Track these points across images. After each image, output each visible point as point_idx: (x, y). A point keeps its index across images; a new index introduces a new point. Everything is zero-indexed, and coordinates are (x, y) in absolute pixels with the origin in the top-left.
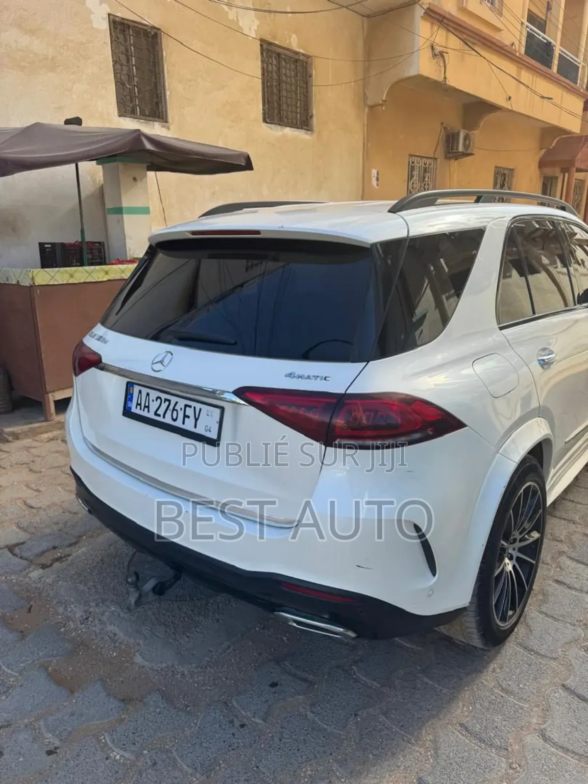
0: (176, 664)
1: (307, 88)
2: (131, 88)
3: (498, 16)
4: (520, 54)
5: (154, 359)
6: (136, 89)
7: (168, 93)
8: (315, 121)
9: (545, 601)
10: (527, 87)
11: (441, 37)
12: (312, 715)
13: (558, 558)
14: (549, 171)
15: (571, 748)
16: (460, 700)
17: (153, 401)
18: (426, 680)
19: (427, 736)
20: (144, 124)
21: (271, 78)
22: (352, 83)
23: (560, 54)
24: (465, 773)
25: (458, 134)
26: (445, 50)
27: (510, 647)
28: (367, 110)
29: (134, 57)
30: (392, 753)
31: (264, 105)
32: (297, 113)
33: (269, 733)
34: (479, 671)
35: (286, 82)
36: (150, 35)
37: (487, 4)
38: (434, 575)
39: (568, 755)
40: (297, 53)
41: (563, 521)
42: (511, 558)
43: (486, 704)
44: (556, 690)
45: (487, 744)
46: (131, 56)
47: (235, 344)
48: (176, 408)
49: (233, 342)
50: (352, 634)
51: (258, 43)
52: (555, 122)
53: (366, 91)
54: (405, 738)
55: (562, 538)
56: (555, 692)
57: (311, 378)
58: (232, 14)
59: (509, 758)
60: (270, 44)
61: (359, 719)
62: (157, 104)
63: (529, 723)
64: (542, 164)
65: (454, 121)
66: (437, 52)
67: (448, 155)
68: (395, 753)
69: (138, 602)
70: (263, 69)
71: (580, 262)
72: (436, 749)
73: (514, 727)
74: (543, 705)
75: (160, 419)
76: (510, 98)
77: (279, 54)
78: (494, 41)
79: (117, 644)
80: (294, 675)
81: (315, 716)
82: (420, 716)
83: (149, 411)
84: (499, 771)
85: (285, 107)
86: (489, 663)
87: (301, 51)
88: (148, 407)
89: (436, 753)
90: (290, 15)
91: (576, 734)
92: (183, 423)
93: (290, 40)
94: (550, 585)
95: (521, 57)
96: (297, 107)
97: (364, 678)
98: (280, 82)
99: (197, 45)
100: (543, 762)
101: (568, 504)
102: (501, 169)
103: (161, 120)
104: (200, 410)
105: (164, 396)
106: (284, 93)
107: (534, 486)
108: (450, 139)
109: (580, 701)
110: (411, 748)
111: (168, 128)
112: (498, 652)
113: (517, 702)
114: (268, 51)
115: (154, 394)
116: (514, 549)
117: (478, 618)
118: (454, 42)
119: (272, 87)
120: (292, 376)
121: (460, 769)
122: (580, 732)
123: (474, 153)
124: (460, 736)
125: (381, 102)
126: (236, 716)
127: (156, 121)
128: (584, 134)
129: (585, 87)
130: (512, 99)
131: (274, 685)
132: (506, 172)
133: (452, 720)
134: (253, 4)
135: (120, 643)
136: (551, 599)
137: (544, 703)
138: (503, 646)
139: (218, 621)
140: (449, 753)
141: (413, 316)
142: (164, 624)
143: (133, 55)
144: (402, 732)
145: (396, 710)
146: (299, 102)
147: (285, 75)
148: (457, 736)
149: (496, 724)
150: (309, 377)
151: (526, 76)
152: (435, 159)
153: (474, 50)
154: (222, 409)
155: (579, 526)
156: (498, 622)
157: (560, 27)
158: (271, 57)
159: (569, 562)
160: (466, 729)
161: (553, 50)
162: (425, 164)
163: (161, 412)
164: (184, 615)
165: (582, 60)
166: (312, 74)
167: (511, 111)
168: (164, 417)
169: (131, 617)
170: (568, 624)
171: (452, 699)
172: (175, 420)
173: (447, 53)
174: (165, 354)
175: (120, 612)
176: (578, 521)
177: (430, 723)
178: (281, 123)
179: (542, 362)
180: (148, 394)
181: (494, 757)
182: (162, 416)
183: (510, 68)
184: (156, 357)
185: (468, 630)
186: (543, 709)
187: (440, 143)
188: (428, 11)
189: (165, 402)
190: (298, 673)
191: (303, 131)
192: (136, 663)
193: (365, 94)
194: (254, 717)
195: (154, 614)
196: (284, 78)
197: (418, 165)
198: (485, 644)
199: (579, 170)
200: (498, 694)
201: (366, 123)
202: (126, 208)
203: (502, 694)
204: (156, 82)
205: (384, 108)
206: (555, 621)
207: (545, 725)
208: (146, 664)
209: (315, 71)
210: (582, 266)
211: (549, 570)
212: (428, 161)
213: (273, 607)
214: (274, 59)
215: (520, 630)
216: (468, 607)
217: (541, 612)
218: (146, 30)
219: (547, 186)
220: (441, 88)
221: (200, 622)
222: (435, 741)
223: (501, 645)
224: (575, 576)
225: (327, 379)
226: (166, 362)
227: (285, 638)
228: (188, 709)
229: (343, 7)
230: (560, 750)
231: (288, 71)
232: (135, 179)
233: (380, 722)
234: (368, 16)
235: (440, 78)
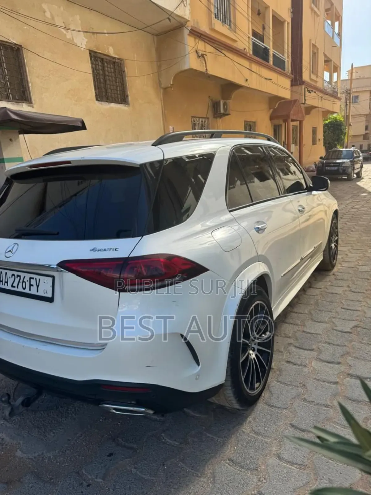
0: (45, 452)
1: (122, 78)
2: (5, 82)
3: (234, 33)
4: (250, 54)
5: (7, 249)
6: (8, 84)
7: (30, 85)
8: (130, 98)
9: (280, 375)
10: (256, 73)
11: (201, 46)
12: (135, 470)
13: (288, 348)
14: (277, 122)
15: (295, 462)
16: (229, 444)
17: (10, 277)
18: (208, 435)
19: (208, 471)
20: (16, 105)
21: (99, 73)
22: (151, 75)
23: (273, 54)
24: (231, 489)
25: (220, 102)
26: (204, 53)
27: (260, 405)
28: (162, 91)
29: (5, 63)
30: (186, 485)
31: (95, 90)
32: (118, 94)
33: (106, 487)
34: (240, 424)
35: (108, 76)
36: (15, 49)
37: (227, 26)
38: (199, 365)
39: (293, 466)
40: (114, 58)
41: (290, 325)
42: (254, 350)
43: (245, 444)
44: (287, 428)
45: (245, 469)
46: (3, 63)
47: (58, 234)
48: (24, 281)
49: (56, 233)
50: (151, 412)
51: (88, 52)
52: (275, 93)
53: (160, 79)
54: (195, 474)
55: (290, 335)
56: (286, 429)
57: (107, 250)
58: (69, 35)
59: (258, 475)
60: (95, 52)
61: (165, 467)
62: (24, 92)
63: (271, 451)
64: (271, 118)
65: (216, 95)
66: (200, 54)
67: (215, 115)
68: (188, 485)
69: (11, 414)
70: (92, 68)
71: (293, 172)
72: (214, 478)
73: (262, 455)
74: (279, 438)
75: (16, 289)
76: (247, 80)
77: (102, 59)
78: (233, 47)
79: (4, 446)
80: (125, 446)
81: (137, 470)
82: (204, 458)
83: (8, 285)
84: (252, 484)
85: (109, 91)
86: (247, 417)
87: (116, 56)
88: (7, 282)
89: (214, 480)
90: (107, 35)
91: (298, 453)
92: (30, 290)
93: (108, 50)
94: (283, 365)
95: (250, 56)
96: (117, 91)
97: (169, 441)
98: (104, 75)
99: (47, 55)
100: (279, 474)
101: (294, 315)
102: (249, 123)
103: (27, 102)
104: (40, 279)
105: (16, 273)
106: (108, 82)
107: (261, 304)
108: (215, 106)
109: (301, 432)
110: (198, 480)
111: (33, 107)
112: (253, 410)
113: (263, 439)
114: (95, 57)
115: (10, 273)
116: (255, 344)
117: (234, 390)
118: (209, 49)
119: (100, 79)
120: (95, 250)
121: (229, 487)
122: (300, 451)
123: (230, 113)
124: (229, 466)
125: (170, 85)
126: (84, 480)
127: (24, 103)
128: (293, 99)
129: (290, 72)
130: (248, 81)
131: (111, 455)
132: (251, 124)
133: (224, 457)
134: (82, 29)
135: (6, 445)
136: (284, 373)
137: (280, 437)
138: (255, 406)
139: (74, 419)
140: (222, 479)
141: (182, 208)
142: (38, 427)
143: (4, 62)
144: (193, 471)
145: (189, 457)
146: (118, 87)
147: (108, 71)
148: (227, 467)
149: (251, 455)
150: (105, 250)
151: (255, 67)
152: (208, 118)
153: (221, 52)
154: (53, 277)
155: (300, 327)
156: (248, 391)
157: (271, 38)
158: (97, 61)
159: (294, 349)
160: (232, 461)
161: (269, 51)
162: (202, 122)
163: (15, 284)
164: (51, 419)
165: (286, 57)
166: (125, 70)
167: (249, 88)
168: (18, 288)
169: (15, 426)
170: (294, 387)
171: (224, 444)
172: (24, 289)
173: (206, 55)
174: (13, 245)
175: (7, 424)
176: (300, 324)
177: (210, 461)
178: (108, 101)
179: (257, 229)
180: (6, 273)
181: (249, 476)
182: (16, 287)
183: (246, 63)
184: (8, 248)
185: (230, 399)
186: (279, 441)
187: (210, 109)
188: (191, 31)
189: (17, 278)
190: (127, 444)
191: (123, 105)
192: (17, 457)
193: (160, 81)
194: (96, 478)
195: (31, 421)
196: (107, 73)
197: (198, 123)
198: (241, 406)
199: (293, 120)
200: (252, 436)
201: (162, 99)
202: (6, 159)
203: (255, 436)
204: (22, 79)
205: (172, 89)
206: (286, 385)
207: (280, 450)
208: (25, 456)
209: (127, 69)
210: (294, 174)
211: (283, 355)
212: (203, 120)
213: (98, 402)
214: (99, 62)
215: (265, 394)
216: (225, 383)
217: (278, 381)
218: (11, 46)
219: (276, 130)
220: (205, 76)
221: (63, 421)
222: (213, 473)
223: (254, 406)
224: (298, 357)
225: (117, 250)
226: (14, 250)
227: (119, 423)
228: (52, 481)
229: (139, 29)
230: (289, 464)
231: (109, 69)
232: (11, 140)
233: (179, 467)
234: (156, 35)
235: (203, 70)
